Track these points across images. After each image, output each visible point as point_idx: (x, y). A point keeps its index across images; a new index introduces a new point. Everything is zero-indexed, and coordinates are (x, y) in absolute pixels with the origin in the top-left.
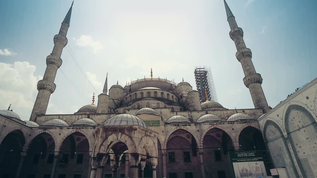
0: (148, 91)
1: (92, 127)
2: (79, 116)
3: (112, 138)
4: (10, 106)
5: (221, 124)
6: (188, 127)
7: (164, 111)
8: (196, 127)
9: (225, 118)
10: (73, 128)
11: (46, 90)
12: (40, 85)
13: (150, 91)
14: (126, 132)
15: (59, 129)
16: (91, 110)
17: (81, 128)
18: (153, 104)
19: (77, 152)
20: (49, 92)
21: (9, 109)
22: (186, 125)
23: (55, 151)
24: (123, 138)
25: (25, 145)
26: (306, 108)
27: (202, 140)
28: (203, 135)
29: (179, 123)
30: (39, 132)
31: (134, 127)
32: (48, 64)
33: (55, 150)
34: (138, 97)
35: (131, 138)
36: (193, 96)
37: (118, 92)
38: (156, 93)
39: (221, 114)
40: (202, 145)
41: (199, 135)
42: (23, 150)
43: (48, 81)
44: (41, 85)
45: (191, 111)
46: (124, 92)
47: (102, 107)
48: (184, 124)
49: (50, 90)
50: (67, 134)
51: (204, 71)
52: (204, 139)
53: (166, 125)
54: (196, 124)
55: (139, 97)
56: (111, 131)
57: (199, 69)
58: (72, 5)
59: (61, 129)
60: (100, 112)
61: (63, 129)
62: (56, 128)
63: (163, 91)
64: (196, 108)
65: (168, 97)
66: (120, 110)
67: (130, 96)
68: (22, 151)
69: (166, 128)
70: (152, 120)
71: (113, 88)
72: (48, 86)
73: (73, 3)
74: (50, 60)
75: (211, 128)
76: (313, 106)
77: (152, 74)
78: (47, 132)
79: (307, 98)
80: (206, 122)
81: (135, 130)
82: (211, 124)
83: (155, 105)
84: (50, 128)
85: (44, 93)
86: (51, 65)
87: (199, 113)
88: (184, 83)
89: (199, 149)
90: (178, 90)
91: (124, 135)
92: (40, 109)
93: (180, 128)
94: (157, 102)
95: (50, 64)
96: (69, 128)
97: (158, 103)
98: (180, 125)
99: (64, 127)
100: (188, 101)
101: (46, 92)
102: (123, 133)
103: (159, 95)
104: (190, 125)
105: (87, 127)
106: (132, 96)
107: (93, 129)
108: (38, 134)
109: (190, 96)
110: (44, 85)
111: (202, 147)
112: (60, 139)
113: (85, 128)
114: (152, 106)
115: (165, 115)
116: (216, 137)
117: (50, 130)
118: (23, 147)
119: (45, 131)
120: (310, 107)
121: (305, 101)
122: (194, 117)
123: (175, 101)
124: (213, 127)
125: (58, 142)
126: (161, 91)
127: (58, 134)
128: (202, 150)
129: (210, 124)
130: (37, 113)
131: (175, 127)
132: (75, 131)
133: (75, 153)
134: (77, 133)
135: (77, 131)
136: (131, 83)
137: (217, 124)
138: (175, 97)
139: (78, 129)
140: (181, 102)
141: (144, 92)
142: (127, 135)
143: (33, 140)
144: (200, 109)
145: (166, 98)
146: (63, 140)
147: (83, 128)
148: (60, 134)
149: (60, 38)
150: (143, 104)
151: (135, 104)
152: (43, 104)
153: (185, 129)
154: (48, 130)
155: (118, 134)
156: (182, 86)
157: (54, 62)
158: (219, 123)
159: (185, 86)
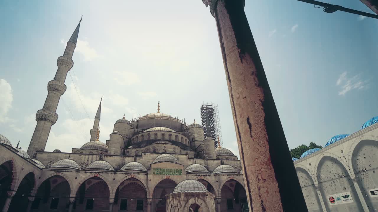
0: (162, 132)
1: (112, 172)
2: (89, 156)
3: (191, 201)
4: (19, 143)
5: (237, 176)
6: (208, 177)
7: (181, 156)
8: (215, 178)
9: (238, 168)
10: (91, 173)
11: (48, 121)
12: (41, 116)
13: (164, 133)
14: (201, 197)
15: (75, 172)
16: (98, 148)
17: (101, 173)
18: (170, 149)
19: (95, 198)
20: (50, 124)
21: (17, 146)
22: (206, 176)
23: (70, 197)
24: (199, 202)
25: (34, 188)
26: (308, 172)
27: (220, 190)
28: (222, 186)
29: (199, 173)
30: (51, 175)
31: (206, 193)
32: (50, 91)
33: (71, 195)
34: (151, 139)
35: (205, 201)
36: (209, 143)
37: (126, 128)
38: (170, 135)
39: (235, 164)
40: (220, 195)
41: (218, 186)
42: (32, 194)
43: (51, 111)
44: (43, 115)
45: (207, 160)
46: (131, 128)
47: (115, 147)
48: (204, 175)
49: (52, 122)
50: (84, 179)
51: (211, 108)
52: (222, 190)
53: (188, 175)
54: (215, 175)
55: (153, 139)
56: (190, 196)
57: (206, 105)
58: (80, 22)
59: (78, 172)
60: (112, 153)
61: (80, 172)
62: (71, 171)
63: (177, 134)
64: (211, 155)
65: (182, 141)
66: (131, 151)
67: (143, 136)
68: (30, 196)
69: (188, 177)
70: (174, 168)
71: (120, 123)
72: (51, 117)
73: (81, 19)
74: (54, 86)
75: (229, 179)
76: (313, 171)
77: (159, 108)
78: (60, 174)
79: (310, 164)
80: (224, 173)
81: (207, 196)
82: (229, 176)
83: (172, 150)
84: (64, 170)
85: (45, 125)
86: (55, 92)
87: (214, 162)
88: (196, 125)
89: (218, 199)
90: (190, 132)
91: (199, 199)
92: (39, 144)
93: (201, 178)
94: (173, 146)
95: (53, 91)
96: (87, 172)
97: (174, 148)
98: (201, 175)
99: (81, 171)
100: (202, 147)
101: (48, 124)
102: (199, 198)
103: (174, 138)
104: (210, 176)
105: (107, 172)
106: (145, 136)
107: (113, 174)
108: (50, 176)
109: (206, 143)
110: (46, 116)
111: (220, 198)
112: (76, 183)
113: (105, 173)
114: (168, 151)
115: (182, 162)
116: (229, 186)
117: (64, 173)
118: (32, 191)
119: (58, 174)
120: (311, 171)
121: (308, 166)
122: (210, 166)
123: (188, 145)
124: (230, 179)
125: (74, 187)
126: (175, 134)
127: (74, 178)
128: (220, 200)
129: (227, 176)
130: (36, 148)
131: (196, 177)
132: (93, 175)
133: (93, 199)
134: (95, 178)
135: (96, 176)
136: (138, 118)
137: (234, 176)
138: (188, 140)
139: (98, 174)
140: (193, 146)
141: (158, 133)
142: (202, 199)
143: (43, 183)
144: (215, 158)
145: (180, 141)
146: (80, 185)
147: (102, 173)
148: (76, 178)
149: (66, 60)
150: (159, 148)
151: (150, 147)
152: (44, 138)
153: (205, 179)
154: (62, 172)
155: (195, 198)
156: (195, 129)
157: (58, 89)
158: (235, 175)
159: (198, 128)
